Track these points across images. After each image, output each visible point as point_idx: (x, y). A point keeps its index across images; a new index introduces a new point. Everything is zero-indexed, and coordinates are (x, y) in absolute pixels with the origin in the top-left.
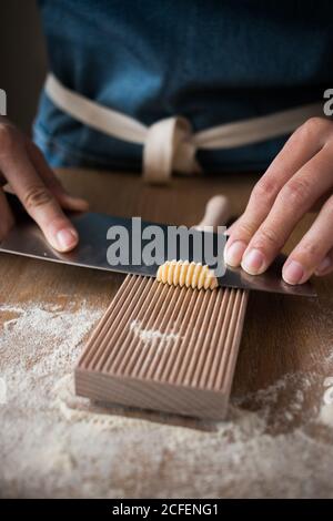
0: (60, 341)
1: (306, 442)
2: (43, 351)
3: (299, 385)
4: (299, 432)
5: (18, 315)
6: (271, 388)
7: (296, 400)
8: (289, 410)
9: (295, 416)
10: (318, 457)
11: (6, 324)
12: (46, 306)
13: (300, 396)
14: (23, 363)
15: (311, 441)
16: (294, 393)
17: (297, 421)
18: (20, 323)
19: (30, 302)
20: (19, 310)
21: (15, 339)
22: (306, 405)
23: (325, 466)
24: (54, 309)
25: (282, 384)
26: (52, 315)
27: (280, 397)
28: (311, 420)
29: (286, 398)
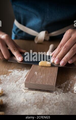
0: (21, 77)
1: (71, 94)
2: (18, 79)
3: (69, 83)
4: (69, 92)
5: (12, 72)
6: (64, 84)
7: (69, 86)
8: (67, 88)
9: (69, 89)
10: (73, 97)
11: (10, 74)
12: (18, 70)
13: (70, 85)
14: (14, 82)
15: (72, 94)
16: (68, 84)
17: (69, 90)
18: (13, 74)
19: (14, 69)
20: (12, 71)
21: (12, 77)
22: (71, 87)
23: (75, 98)
24: (19, 70)
25: (66, 83)
26: (19, 71)
27: (65, 86)
28: (72, 89)
29: (67, 86)
